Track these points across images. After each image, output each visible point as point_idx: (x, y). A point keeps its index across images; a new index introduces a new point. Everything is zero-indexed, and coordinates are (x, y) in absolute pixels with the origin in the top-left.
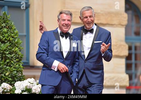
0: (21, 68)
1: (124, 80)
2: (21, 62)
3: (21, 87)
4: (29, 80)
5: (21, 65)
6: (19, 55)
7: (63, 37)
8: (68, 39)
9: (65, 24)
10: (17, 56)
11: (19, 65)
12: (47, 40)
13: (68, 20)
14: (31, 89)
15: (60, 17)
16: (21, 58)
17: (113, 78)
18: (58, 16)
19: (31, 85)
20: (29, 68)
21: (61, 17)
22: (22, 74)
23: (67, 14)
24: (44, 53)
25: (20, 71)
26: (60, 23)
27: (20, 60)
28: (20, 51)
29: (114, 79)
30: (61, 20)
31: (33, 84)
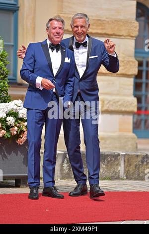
0: (6, 87)
1: (131, 104)
2: (6, 80)
3: (6, 111)
4: (16, 101)
5: (6, 83)
6: (4, 71)
7: (53, 49)
8: (59, 52)
9: (57, 33)
10: (2, 72)
11: (4, 83)
12: (33, 53)
13: (60, 28)
14: (18, 113)
15: (49, 25)
16: (7, 74)
17: (118, 102)
18: (47, 25)
19: (18, 108)
20: (16, 86)
21: (51, 25)
22: (7, 94)
23: (57, 20)
24: (27, 70)
25: (4, 90)
26: (49, 32)
27: (6, 77)
28: (5, 66)
29: (120, 103)
30: (50, 28)
31: (20, 106)
